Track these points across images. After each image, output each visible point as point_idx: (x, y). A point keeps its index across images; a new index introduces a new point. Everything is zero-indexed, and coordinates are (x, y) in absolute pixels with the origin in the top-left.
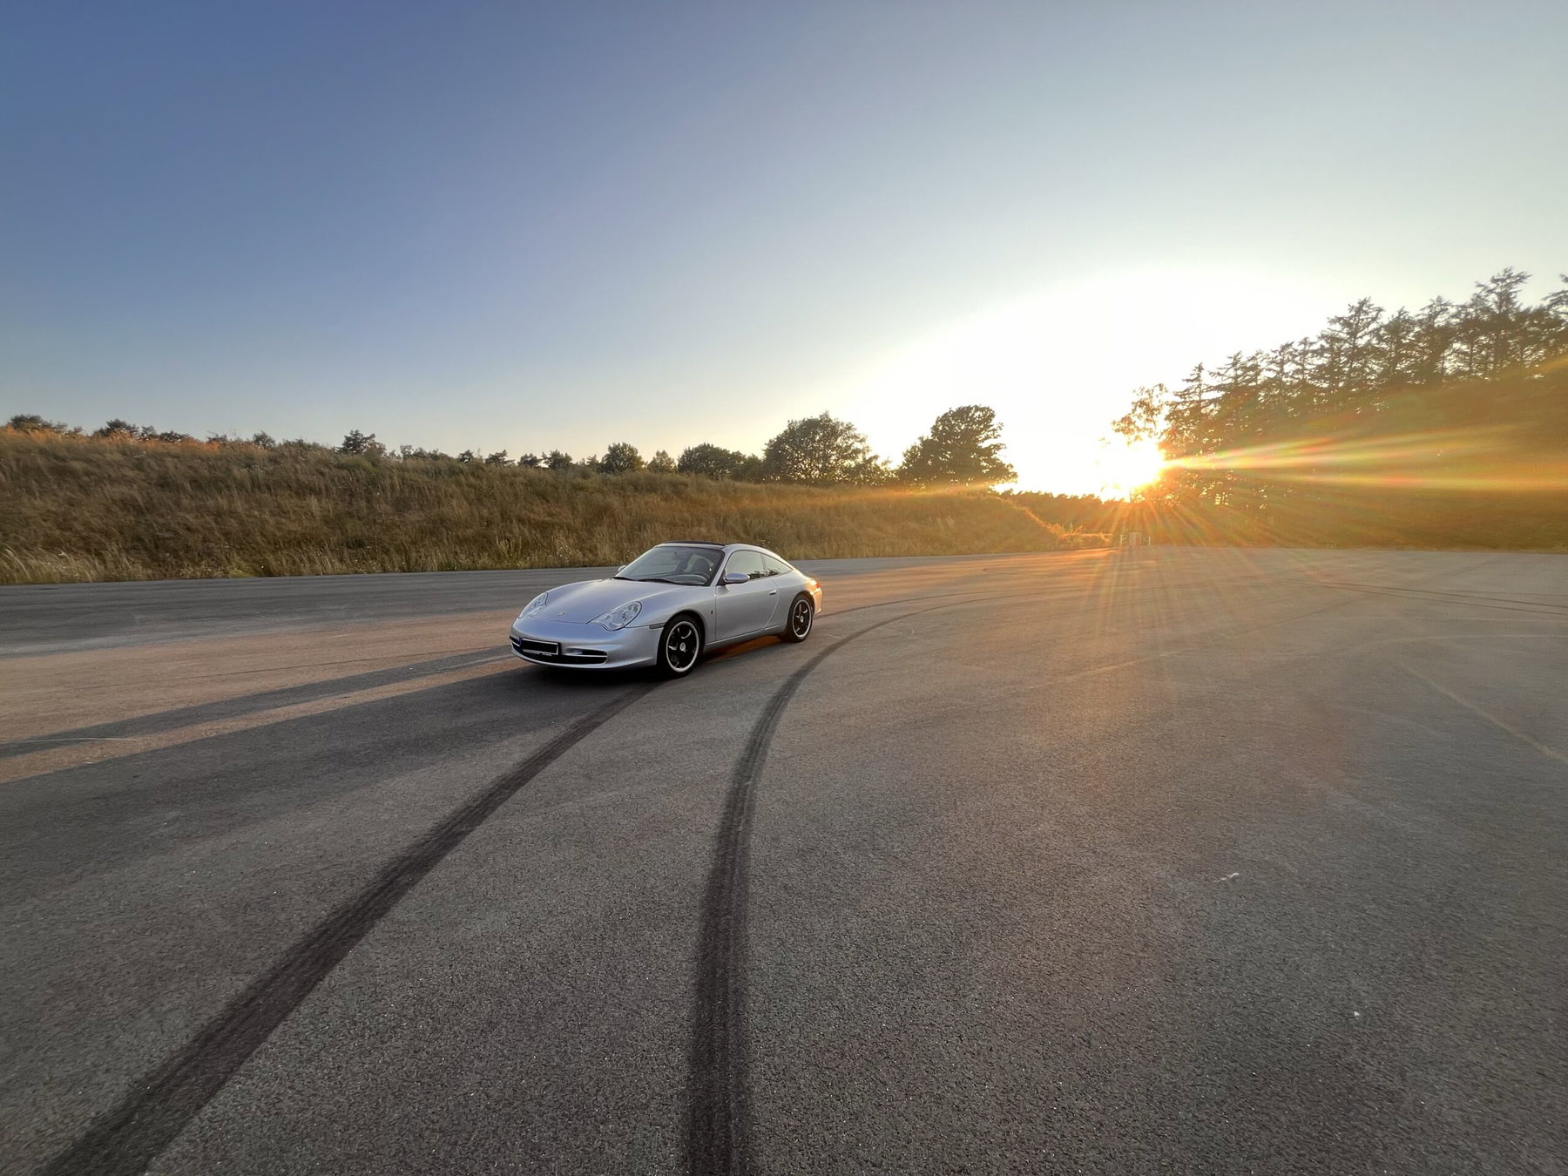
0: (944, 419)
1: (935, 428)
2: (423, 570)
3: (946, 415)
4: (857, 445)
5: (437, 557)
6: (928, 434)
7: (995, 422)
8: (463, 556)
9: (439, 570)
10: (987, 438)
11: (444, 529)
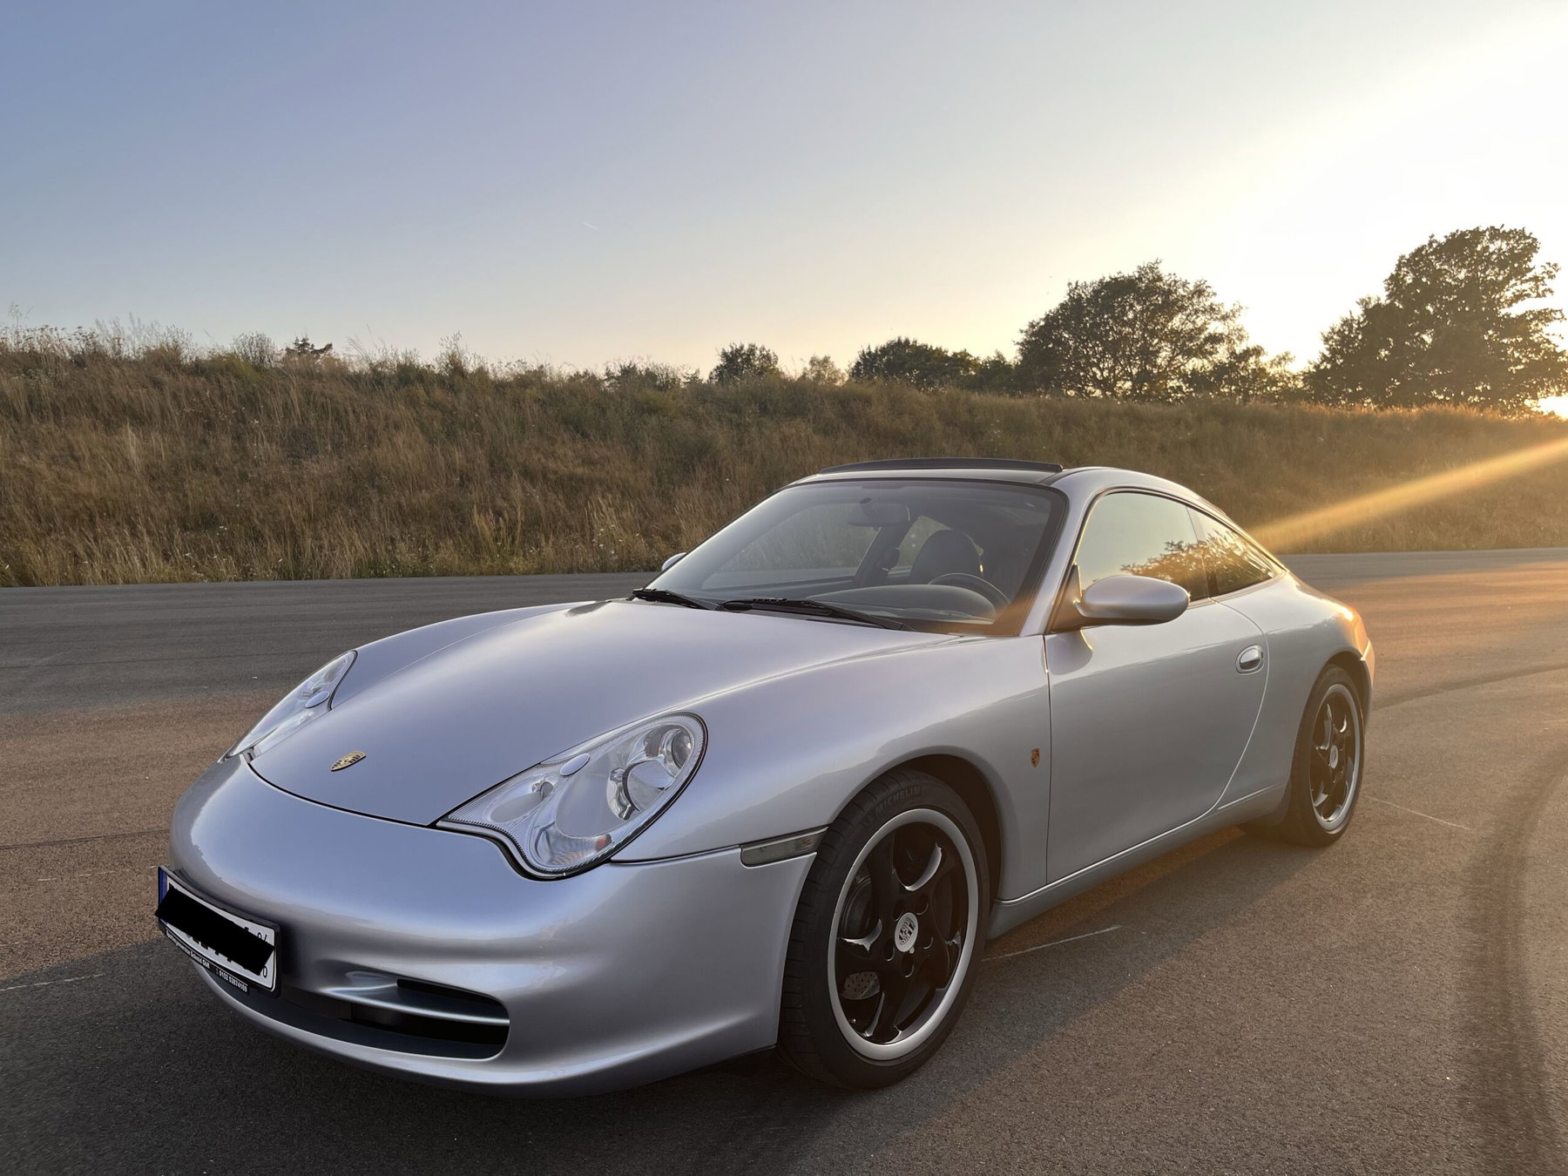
0: (1416, 260)
1: (1395, 280)
2: (325, 575)
3: (1419, 250)
4: (1215, 327)
5: (352, 547)
6: (1379, 294)
7: (1537, 263)
8: (402, 546)
9: (353, 576)
10: (1519, 297)
11: (373, 493)
